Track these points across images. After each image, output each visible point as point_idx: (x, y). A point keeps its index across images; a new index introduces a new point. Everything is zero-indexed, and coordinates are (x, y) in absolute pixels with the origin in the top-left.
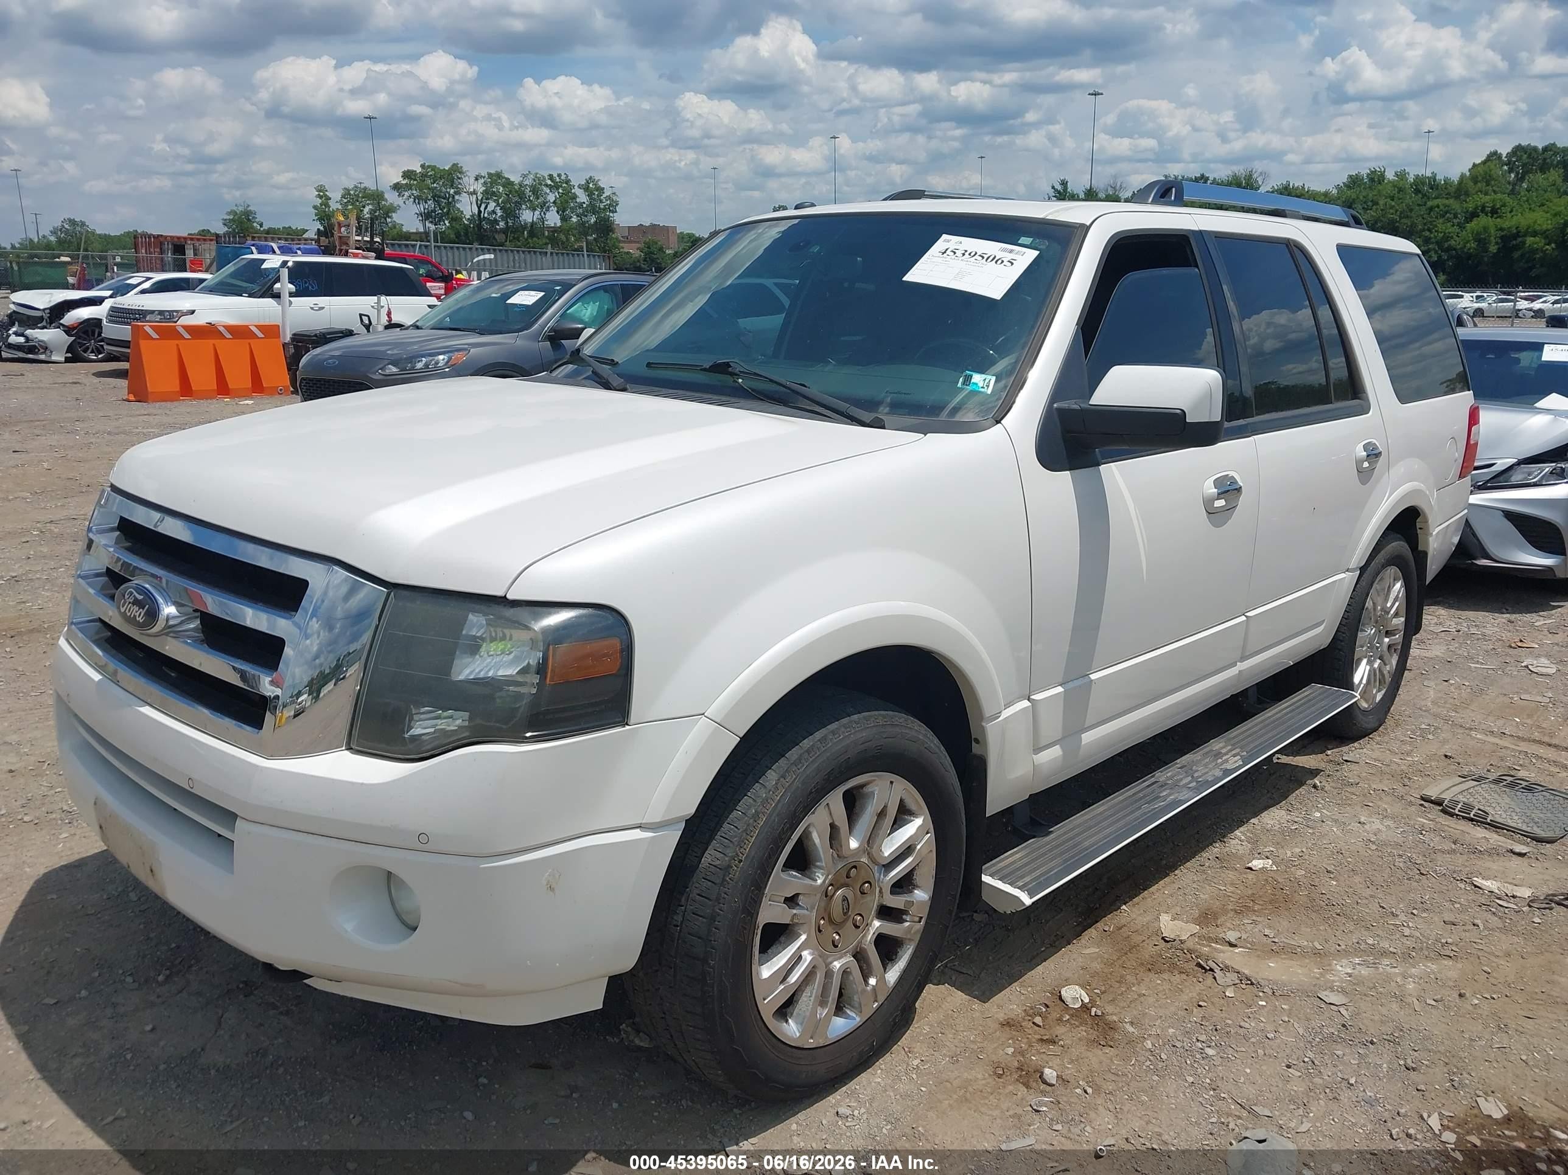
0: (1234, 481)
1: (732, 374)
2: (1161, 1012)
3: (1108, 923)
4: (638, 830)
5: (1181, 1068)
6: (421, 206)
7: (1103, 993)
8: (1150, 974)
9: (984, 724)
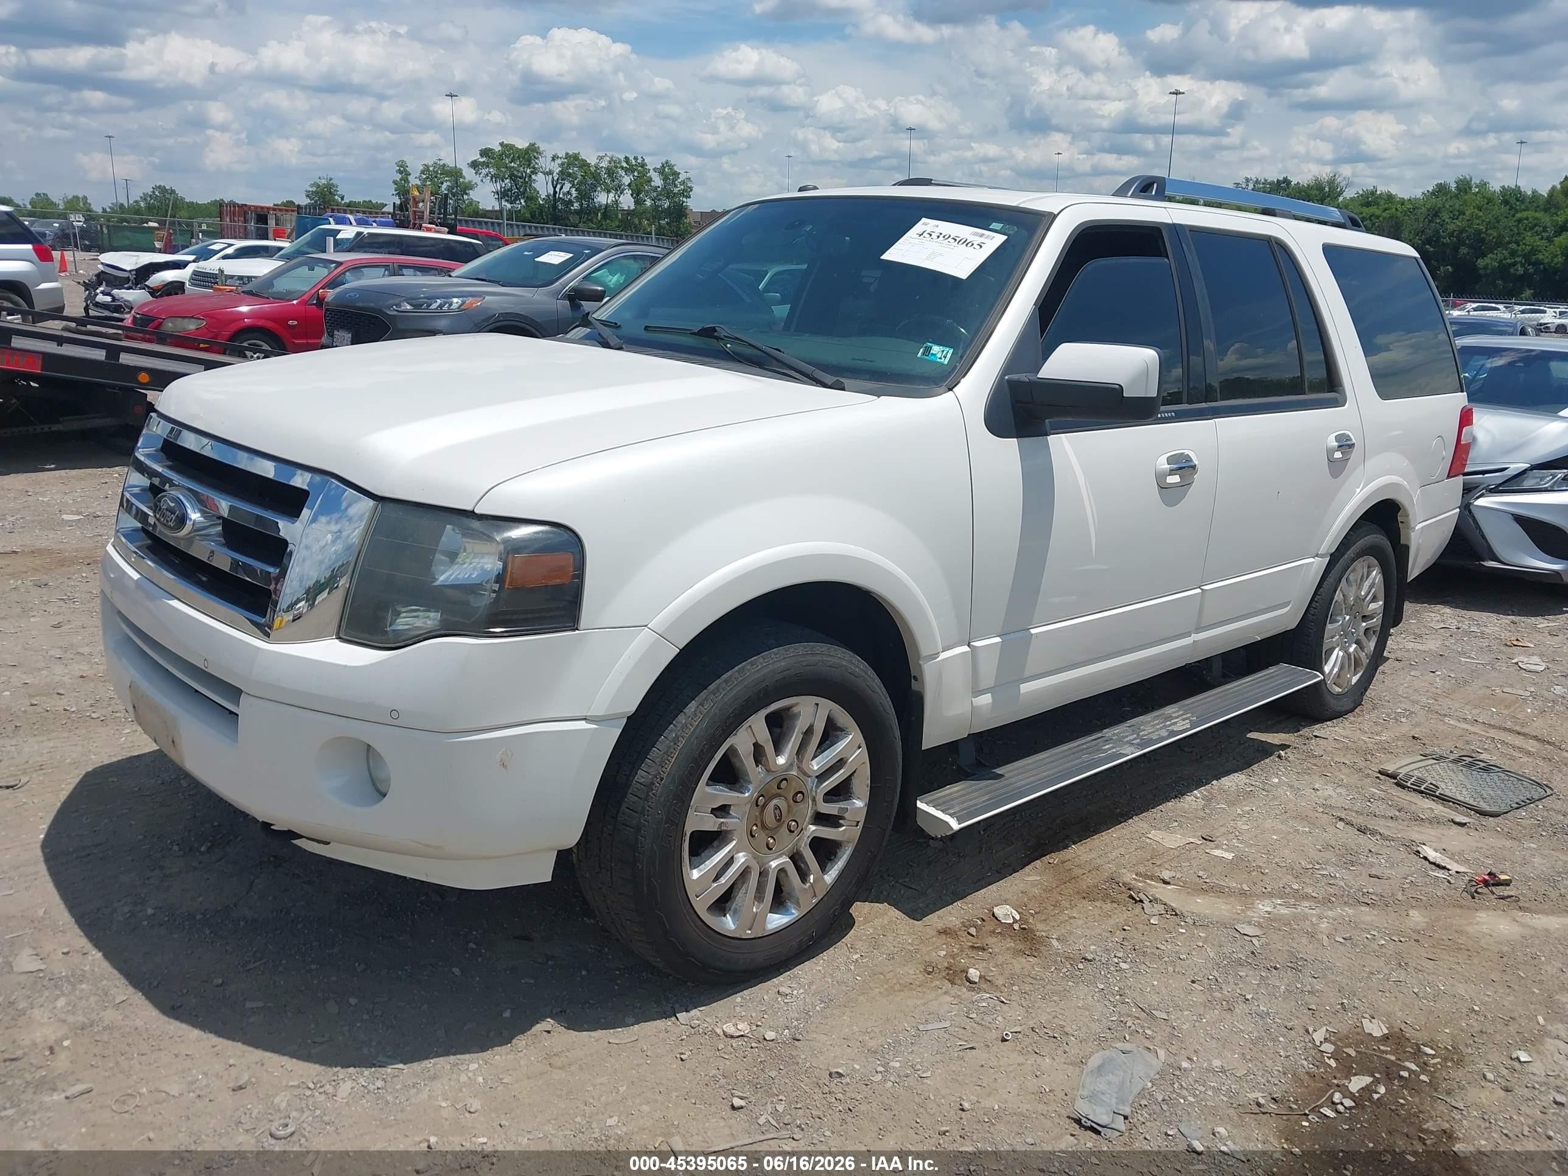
0: (1188, 459)
1: (718, 338)
2: (1088, 932)
3: (1054, 858)
4: (584, 722)
5: (1094, 977)
6: (498, 184)
7: (1036, 913)
8: (1084, 901)
9: (921, 662)
